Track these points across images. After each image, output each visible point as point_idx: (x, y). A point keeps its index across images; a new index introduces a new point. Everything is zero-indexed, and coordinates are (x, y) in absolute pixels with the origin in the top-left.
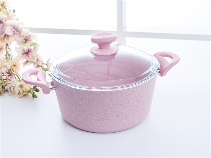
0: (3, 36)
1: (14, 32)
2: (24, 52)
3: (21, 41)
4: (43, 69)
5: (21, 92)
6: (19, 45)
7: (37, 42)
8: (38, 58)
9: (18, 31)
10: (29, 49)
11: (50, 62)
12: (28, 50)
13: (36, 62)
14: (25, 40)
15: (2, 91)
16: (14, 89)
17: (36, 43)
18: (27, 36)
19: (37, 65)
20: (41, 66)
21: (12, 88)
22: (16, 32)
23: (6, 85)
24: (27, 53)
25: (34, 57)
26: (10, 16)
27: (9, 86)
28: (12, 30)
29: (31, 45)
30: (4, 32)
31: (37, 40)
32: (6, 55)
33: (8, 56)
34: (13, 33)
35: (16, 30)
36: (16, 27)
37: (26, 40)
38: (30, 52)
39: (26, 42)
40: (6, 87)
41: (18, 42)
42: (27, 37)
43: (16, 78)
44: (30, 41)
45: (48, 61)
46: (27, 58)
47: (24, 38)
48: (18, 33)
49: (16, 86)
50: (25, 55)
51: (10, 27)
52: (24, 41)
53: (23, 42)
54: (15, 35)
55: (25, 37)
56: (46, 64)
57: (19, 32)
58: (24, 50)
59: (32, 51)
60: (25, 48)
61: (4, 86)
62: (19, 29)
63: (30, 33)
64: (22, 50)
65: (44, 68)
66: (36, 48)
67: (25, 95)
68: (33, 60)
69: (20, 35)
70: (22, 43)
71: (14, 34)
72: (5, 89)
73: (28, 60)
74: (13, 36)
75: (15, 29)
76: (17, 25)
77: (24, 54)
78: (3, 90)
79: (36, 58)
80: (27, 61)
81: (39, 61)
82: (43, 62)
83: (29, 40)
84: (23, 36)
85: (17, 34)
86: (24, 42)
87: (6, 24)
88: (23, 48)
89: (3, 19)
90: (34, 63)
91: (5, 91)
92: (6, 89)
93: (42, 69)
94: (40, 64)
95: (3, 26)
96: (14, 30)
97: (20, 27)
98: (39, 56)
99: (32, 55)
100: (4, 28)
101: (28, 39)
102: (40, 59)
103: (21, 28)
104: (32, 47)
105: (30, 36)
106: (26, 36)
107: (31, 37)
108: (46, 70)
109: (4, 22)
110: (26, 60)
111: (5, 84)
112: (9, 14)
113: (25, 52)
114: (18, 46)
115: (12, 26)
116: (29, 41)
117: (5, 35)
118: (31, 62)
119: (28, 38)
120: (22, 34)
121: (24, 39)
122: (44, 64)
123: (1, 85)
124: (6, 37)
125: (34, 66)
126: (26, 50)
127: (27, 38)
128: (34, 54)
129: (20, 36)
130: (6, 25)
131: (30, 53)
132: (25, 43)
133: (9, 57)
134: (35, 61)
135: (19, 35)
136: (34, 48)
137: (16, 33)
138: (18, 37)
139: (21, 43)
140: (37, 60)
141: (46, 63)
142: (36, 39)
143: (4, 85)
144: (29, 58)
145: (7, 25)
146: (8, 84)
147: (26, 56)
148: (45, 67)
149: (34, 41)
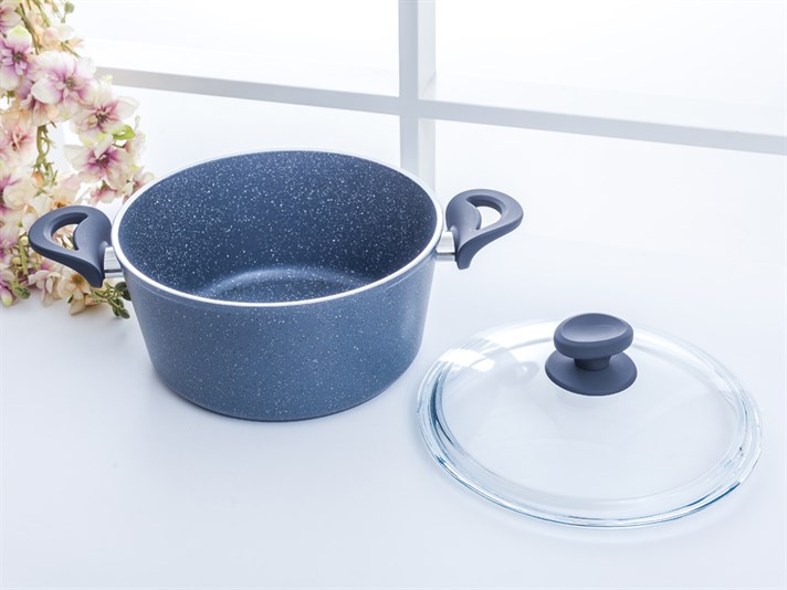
0: (25, 103)
1: (62, 91)
2: (92, 160)
3: (86, 121)
5: (78, 296)
7: (137, 125)
10: (111, 151)
16: (55, 284)
21: (50, 284)
22: (66, 92)
23: (32, 271)
24: (104, 161)
26: (50, 35)
27: (40, 273)
29: (116, 136)
32: (38, 166)
33: (43, 169)
34: (58, 98)
35: (69, 84)
36: (68, 75)
38: (114, 159)
39: (102, 125)
41: (76, 123)
44: (115, 120)
46: (105, 178)
47: (94, 111)
48: (74, 94)
49: (64, 278)
50: (97, 169)
51: (47, 76)
53: (90, 124)
54: (65, 103)
57: (80, 93)
58: (93, 155)
59: (119, 157)
61: (26, 272)
62: (78, 81)
67: (89, 307)
68: (123, 185)
70: (89, 129)
71: (62, 99)
73: (108, 184)
75: (65, 81)
76: (71, 68)
77: (93, 165)
80: (105, 188)
83: (111, 117)
87: (35, 63)
89: (26, 48)
92: (31, 283)
95: (25, 71)
96: (61, 85)
97: (84, 72)
98: (143, 172)
99: (120, 170)
100: (29, 76)
103: (86, 80)
105: (113, 106)
109: (31, 58)
110: (100, 184)
111: (30, 266)
112: (48, 26)
113: (97, 161)
115: (54, 71)
118: (116, 191)
119: (108, 110)
120: (89, 98)
124: (37, 106)
126: (97, 155)
127: (103, 113)
128: (124, 167)
130: (36, 67)
131: (113, 163)
133: (47, 174)
135: (78, 102)
138: (74, 107)
139: (85, 128)
142: (134, 116)
144: (109, 179)
145: (40, 69)
146: (37, 267)
147: (101, 172)
149: (127, 120)
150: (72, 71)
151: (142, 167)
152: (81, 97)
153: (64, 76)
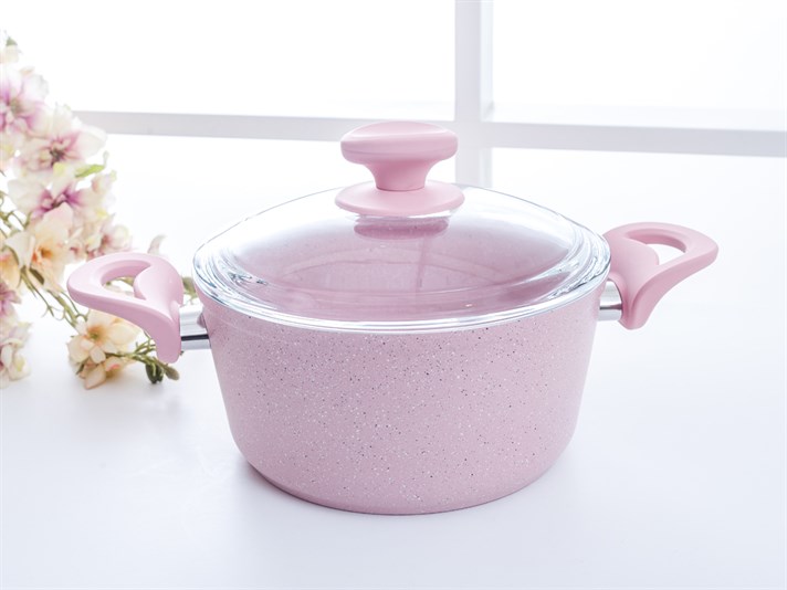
2: (46, 203)
3: (36, 156)
7: (105, 161)
8: (108, 231)
9: (23, 114)
10: (71, 192)
12: (65, 193)
14: (51, 153)
17: (100, 163)
18: (62, 134)
22: (10, 117)
25: (92, 226)
29: (78, 175)
31: (106, 154)
34: (1, 123)
35: (14, 108)
36: (13, 95)
37: (58, 155)
38: (76, 202)
42: (61, 142)
44: (75, 158)
45: (154, 245)
47: (47, 143)
48: (21, 123)
52: (47, 156)
53: (41, 161)
54: (7, 127)
55: (53, 141)
57: (29, 120)
58: (47, 195)
59: (82, 199)
60: (49, 188)
62: (26, 105)
63: (76, 125)
64: (41, 191)
66: (101, 185)
69: (31, 133)
70: (41, 169)
71: (4, 124)
74: (1, 136)
75: (8, 103)
76: (16, 84)
77: (45, 210)
79: (101, 231)
81: (114, 244)
83: (70, 154)
84: (45, 138)
85: (17, 129)
86: (48, 164)
88: (42, 187)
90: (91, 255)
96: (3, 108)
97: (31, 94)
98: (115, 222)
99: (85, 218)
101: (66, 149)
102: (117, 236)
103: (36, 103)
104: (83, 185)
105: (74, 138)
106: (55, 138)
107: (80, 142)
116: (69, 160)
119: (66, 143)
120: (41, 126)
121: (49, 148)
126: (54, 195)
127: (60, 147)
128: (90, 213)
129: (29, 138)
131: (75, 209)
132: (53, 164)
134: (95, 241)
135: (26, 133)
136: (95, 185)
137: (12, 124)
138: (20, 139)
139: (34, 166)
140: (105, 241)
142: (102, 151)
150: (18, 90)
151: (114, 215)
152: (30, 126)
153: (8, 96)
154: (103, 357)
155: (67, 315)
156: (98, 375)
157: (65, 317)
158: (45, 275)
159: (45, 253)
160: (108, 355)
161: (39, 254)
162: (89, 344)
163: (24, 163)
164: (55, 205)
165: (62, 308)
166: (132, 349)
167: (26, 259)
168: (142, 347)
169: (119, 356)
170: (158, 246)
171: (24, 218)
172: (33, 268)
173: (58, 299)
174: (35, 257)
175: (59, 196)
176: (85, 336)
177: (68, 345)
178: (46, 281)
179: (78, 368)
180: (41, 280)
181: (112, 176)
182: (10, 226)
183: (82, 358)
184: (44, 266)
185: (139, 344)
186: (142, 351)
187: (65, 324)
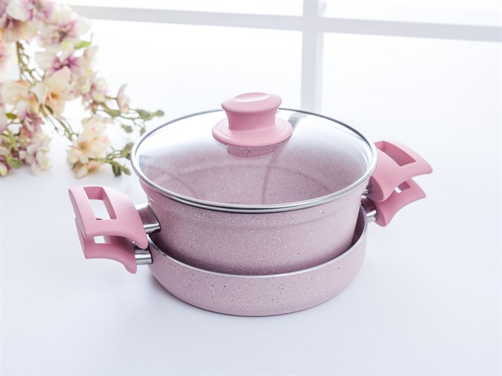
4: (108, 110)
6: (44, 46)
8: (94, 81)
9: (43, 9)
11: (126, 92)
12: (68, 59)
13: (90, 93)
14: (60, 33)
15: (13, 162)
17: (88, 40)
18: (66, 22)
19: (91, 101)
20: (103, 104)
25: (84, 79)
28: (25, 7)
30: (4, 11)
31: (92, 34)
37: (63, 35)
40: (22, 154)
42: (66, 27)
43: (56, 128)
45: (121, 90)
52: (58, 35)
55: (61, 27)
56: (116, 99)
60: (59, 54)
63: (74, 16)
64: (53, 58)
65: (108, 108)
66: (89, 54)
69: (47, 21)
72: (19, 158)
74: (29, 23)
78: (16, 159)
79: (90, 81)
81: (98, 89)
82: (109, 94)
84: (55, 24)
85: (39, 18)
86: (57, 40)
88: (55, 55)
90: (84, 95)
91: (21, 163)
93: (105, 111)
94: (100, 99)
101: (69, 31)
102: (99, 84)
104: (78, 54)
106: (62, 24)
107: (77, 26)
108: (114, 114)
114: (43, 50)
116: (70, 38)
117: (8, 21)
121: (58, 31)
122: (109, 98)
123: (10, 148)
125: (83, 103)
129: (47, 24)
132: (61, 40)
134: (86, 88)
136: (85, 55)
137: (37, 16)
140: (93, 87)
141: (115, 96)
143: (16, 146)
148: (113, 105)
154: (87, 161)
155: (67, 133)
156: (84, 170)
157: (65, 134)
158: (54, 109)
159: (54, 96)
160: (90, 159)
161: (50, 97)
162: (78, 152)
163: (43, 39)
164: (61, 67)
165: (63, 128)
166: (104, 156)
167: (42, 99)
168: (110, 155)
169: (96, 160)
170: (123, 91)
171: (42, 73)
172: (48, 105)
173: (62, 123)
174: (48, 99)
175: (65, 61)
176: (77, 148)
177: (67, 151)
178: (54, 113)
179: (72, 166)
180: (51, 111)
181: (96, 48)
182: (33, 78)
183: (74, 160)
184: (53, 103)
185: (109, 153)
186: (110, 157)
187: (65, 139)
